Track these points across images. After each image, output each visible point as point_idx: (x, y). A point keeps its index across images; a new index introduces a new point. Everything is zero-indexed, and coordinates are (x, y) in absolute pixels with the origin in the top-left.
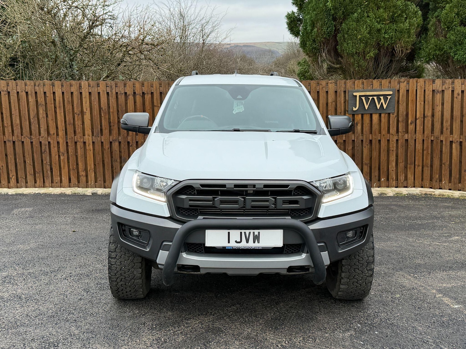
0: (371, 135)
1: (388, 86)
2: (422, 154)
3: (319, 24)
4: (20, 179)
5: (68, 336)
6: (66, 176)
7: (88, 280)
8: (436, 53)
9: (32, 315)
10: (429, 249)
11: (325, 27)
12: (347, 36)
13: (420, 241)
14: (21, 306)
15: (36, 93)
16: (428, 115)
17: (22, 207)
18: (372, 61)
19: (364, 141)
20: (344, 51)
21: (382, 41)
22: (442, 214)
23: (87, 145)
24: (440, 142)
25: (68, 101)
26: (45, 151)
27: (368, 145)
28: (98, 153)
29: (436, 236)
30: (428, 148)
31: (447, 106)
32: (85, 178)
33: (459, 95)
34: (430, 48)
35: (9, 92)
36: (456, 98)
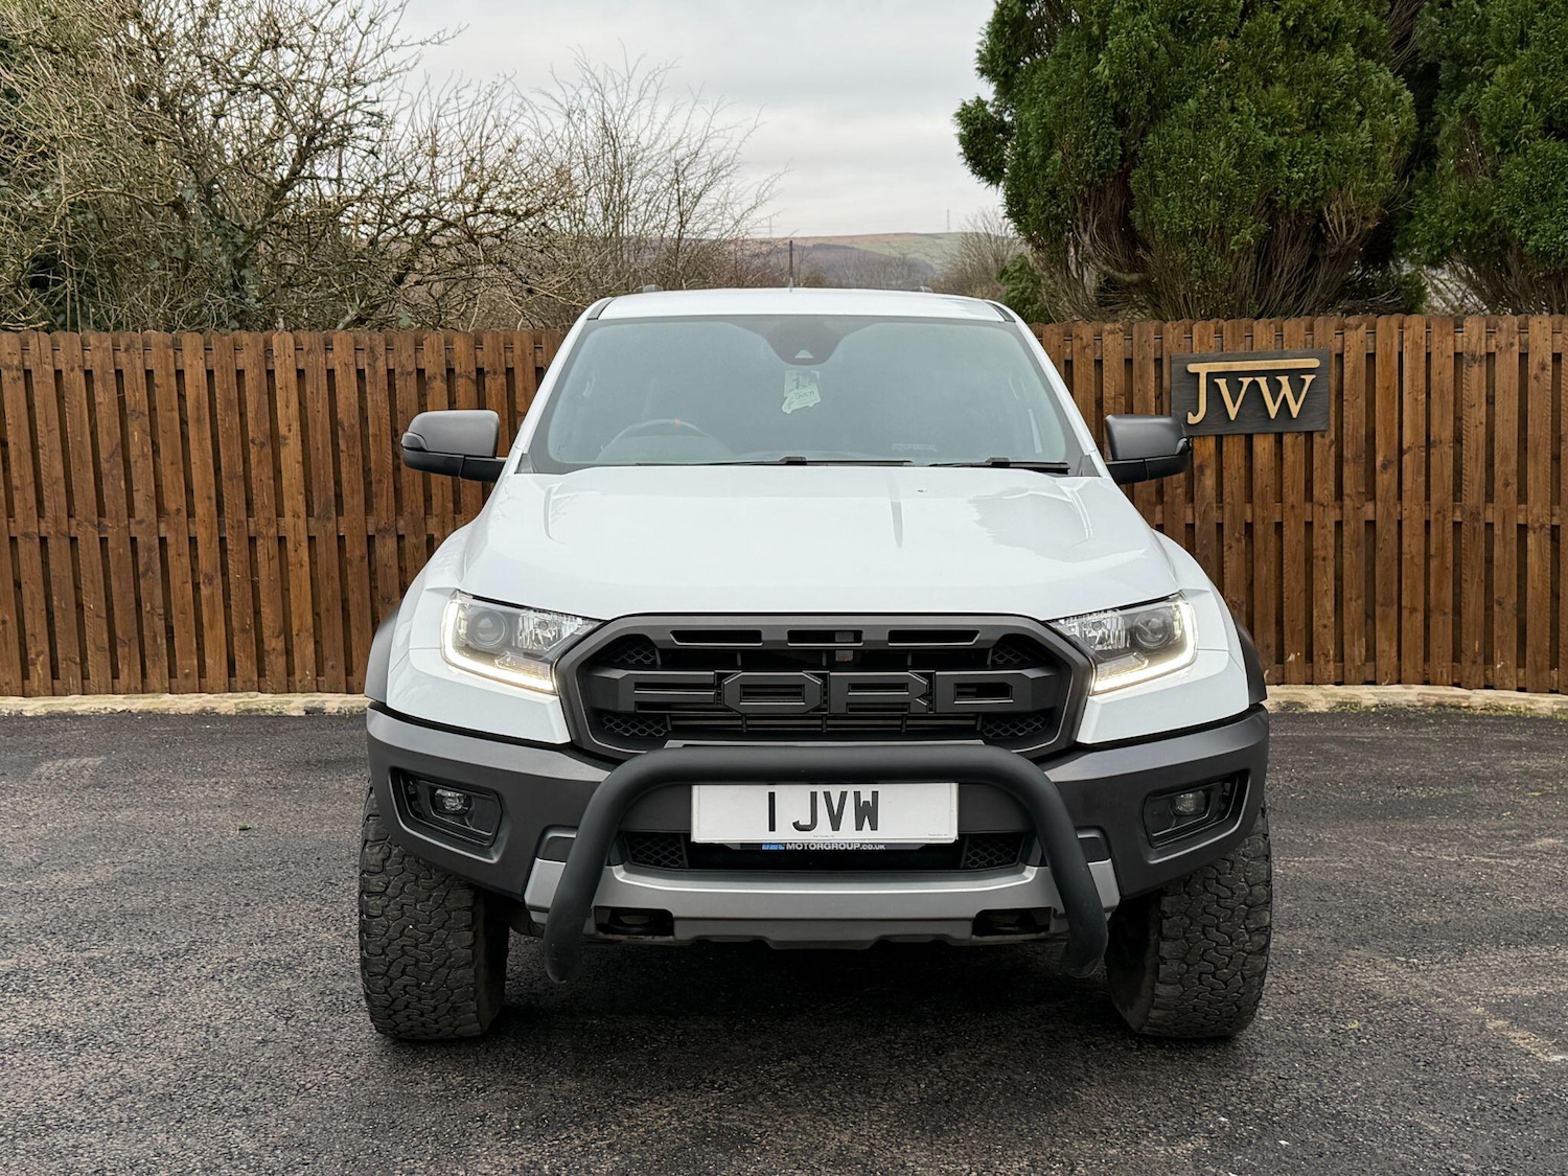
0: (1248, 505)
1: (1306, 340)
2: (1422, 572)
3: (1069, 138)
4: (62, 665)
5: (221, 1159)
6: (220, 653)
7: (290, 981)
8: (1465, 230)
9: (97, 1093)
10: (1459, 876)
11: (1090, 147)
12: (1164, 175)
13: (1425, 854)
14: (60, 1066)
15: (119, 373)
16: (1443, 437)
17: (69, 755)
18: (1247, 260)
19: (1226, 527)
20: (1153, 225)
21: (1282, 193)
22: (1497, 767)
23: (290, 546)
24: (1483, 529)
25: (228, 402)
26: (147, 570)
27: (1239, 540)
28: (328, 576)
29: (1478, 837)
30: (1442, 548)
31: (1507, 408)
32: (282, 661)
33: (1543, 368)
34: (1443, 213)
35: (28, 373)
36: (1536, 377)
